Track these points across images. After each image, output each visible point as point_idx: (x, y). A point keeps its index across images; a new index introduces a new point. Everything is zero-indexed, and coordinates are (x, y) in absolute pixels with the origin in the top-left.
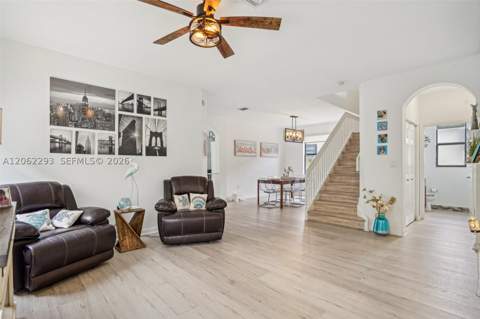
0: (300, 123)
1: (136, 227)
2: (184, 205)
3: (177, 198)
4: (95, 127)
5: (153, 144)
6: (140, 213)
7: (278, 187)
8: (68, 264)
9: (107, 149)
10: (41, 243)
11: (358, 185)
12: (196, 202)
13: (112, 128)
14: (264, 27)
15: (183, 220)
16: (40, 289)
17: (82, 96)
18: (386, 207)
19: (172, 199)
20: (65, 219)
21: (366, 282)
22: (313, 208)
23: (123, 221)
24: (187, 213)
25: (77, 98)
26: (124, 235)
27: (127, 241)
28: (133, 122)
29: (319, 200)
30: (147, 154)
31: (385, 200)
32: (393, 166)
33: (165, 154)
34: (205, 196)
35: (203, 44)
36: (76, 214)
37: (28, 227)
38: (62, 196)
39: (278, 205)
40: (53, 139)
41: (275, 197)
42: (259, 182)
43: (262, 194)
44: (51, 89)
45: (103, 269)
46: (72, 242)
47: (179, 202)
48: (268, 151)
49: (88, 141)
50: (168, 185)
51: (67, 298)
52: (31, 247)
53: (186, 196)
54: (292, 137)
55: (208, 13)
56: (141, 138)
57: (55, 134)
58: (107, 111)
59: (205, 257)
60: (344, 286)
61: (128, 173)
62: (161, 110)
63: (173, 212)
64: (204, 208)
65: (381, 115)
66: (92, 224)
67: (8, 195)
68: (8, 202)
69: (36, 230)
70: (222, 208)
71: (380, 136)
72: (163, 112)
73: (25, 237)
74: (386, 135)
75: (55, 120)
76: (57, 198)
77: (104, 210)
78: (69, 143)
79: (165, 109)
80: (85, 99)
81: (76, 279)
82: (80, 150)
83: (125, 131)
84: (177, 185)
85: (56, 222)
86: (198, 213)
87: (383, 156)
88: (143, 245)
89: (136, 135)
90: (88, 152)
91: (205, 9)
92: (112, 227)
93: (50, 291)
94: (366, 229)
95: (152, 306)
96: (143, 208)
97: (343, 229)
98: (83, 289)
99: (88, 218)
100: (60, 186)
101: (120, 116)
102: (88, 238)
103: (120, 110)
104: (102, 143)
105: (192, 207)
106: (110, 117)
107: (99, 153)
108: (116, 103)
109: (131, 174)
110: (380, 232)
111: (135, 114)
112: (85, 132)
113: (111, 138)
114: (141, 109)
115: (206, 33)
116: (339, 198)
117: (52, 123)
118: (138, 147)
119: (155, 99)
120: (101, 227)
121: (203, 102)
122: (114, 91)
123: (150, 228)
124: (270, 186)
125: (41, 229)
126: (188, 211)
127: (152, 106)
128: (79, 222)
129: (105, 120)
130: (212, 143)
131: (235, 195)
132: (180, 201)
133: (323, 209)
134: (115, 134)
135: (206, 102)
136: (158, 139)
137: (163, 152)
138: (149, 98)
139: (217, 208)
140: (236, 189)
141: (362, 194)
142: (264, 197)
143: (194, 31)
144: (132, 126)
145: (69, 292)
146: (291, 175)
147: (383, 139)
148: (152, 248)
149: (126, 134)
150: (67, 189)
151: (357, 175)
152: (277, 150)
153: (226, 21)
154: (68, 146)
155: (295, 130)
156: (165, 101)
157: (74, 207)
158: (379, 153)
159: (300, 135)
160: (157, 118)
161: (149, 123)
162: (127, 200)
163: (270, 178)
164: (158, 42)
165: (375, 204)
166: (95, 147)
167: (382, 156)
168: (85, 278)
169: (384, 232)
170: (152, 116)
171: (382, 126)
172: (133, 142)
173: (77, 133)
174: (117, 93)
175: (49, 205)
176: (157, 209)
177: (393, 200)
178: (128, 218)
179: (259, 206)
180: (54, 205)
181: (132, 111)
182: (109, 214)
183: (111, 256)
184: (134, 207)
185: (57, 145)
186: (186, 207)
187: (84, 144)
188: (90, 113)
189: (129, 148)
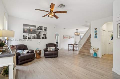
0: (79, 31)
1: (40, 54)
2: (50, 49)
4: (32, 33)
5: (44, 37)
6: (40, 51)
7: (73, 46)
8: (26, 60)
9: (34, 38)
10: (21, 56)
11: (90, 45)
12: (53, 49)
14: (63, 13)
15: (49, 53)
16: (21, 64)
17: (29, 27)
18: (96, 51)
19: (47, 48)
20: (25, 52)
21: (87, 67)
22: (80, 51)
23: (37, 53)
24: (50, 51)
25: (28, 28)
26: (37, 55)
27: (38, 57)
28: (40, 32)
29: (82, 49)
30: (42, 39)
31: (96, 49)
34: (54, 48)
35: (51, 17)
36: (27, 51)
39: (73, 50)
40: (24, 36)
41: (72, 48)
42: (68, 45)
44: (24, 26)
46: (26, 56)
48: (71, 38)
49: (30, 36)
50: (47, 45)
51: (25, 66)
52: (19, 56)
53: (50, 48)
54: (77, 34)
55: (52, 11)
56: (41, 35)
57: (24, 35)
58: (34, 30)
59: (53, 60)
62: (45, 29)
63: (47, 51)
64: (54, 50)
65: (96, 29)
66: (30, 53)
68: (15, 48)
69: (20, 53)
70: (58, 50)
71: (95, 34)
72: (46, 30)
73: (18, 55)
74: (97, 34)
75: (25, 32)
76: (24, 47)
78: (27, 37)
79: (46, 29)
80: (30, 28)
81: (27, 63)
82: (29, 38)
83: (38, 34)
84: (49, 45)
85: (24, 52)
86: (53, 51)
88: (41, 58)
89: (40, 35)
90: (30, 38)
92: (34, 53)
93: (22, 65)
94: (92, 56)
95: (41, 69)
96: (41, 50)
98: (28, 65)
99: (30, 52)
101: (37, 31)
102: (30, 55)
103: (37, 30)
104: (33, 37)
105: (51, 50)
108: (36, 28)
109: (39, 43)
110: (95, 56)
111: (40, 30)
112: (30, 34)
113: (35, 35)
114: (41, 29)
115: (51, 15)
116: (86, 48)
117: (23, 33)
120: (32, 53)
122: (36, 26)
123: (42, 54)
124: (71, 46)
125: (21, 53)
126: (51, 51)
127: (43, 28)
128: (28, 52)
129: (34, 32)
130: (58, 36)
131: (63, 48)
132: (49, 49)
133: (82, 51)
135: (55, 27)
137: (46, 38)
138: (43, 27)
139: (57, 50)
140: (63, 46)
141: (91, 47)
142: (70, 48)
144: (39, 33)
145: (26, 65)
146: (76, 43)
148: (43, 58)
149: (38, 35)
150: (26, 46)
151: (90, 43)
152: (74, 37)
153: (56, 12)
155: (77, 33)
156: (46, 27)
157: (27, 49)
159: (78, 34)
161: (43, 32)
162: (38, 48)
163: (71, 44)
165: (93, 50)
166: (32, 37)
167: (96, 39)
168: (29, 63)
170: (43, 31)
171: (96, 32)
172: (40, 36)
173: (28, 35)
175: (23, 49)
176: (44, 50)
177: (98, 49)
178: (38, 52)
179: (68, 50)
181: (39, 30)
182: (34, 51)
183: (34, 59)
184: (39, 50)
186: (50, 50)
188: (31, 30)
189: (39, 37)
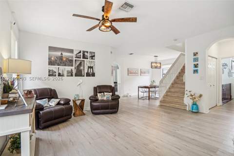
0: (159, 59)
1: (81, 107)
2: (102, 97)
3: (99, 94)
4: (65, 65)
5: (89, 72)
6: (83, 101)
7: (148, 89)
9: (70, 74)
10: (45, 111)
11: (184, 88)
12: (107, 96)
13: (72, 66)
14: (130, 21)
18: (197, 99)
19: (97, 95)
20: (53, 103)
21: (179, 132)
22: (163, 99)
23: (76, 104)
24: (103, 101)
25: (59, 54)
26: (76, 110)
27: (78, 112)
28: (81, 62)
29: (166, 95)
30: (87, 76)
31: (197, 95)
32: (201, 79)
33: (94, 76)
34: (111, 94)
35: (105, 30)
36: (58, 100)
37: (40, 105)
38: (52, 93)
39: (148, 98)
40: (49, 71)
41: (146, 94)
42: (139, 87)
43: (140, 93)
44: (49, 51)
45: (67, 123)
46: (56, 111)
47: (100, 96)
48: (145, 73)
49: (63, 71)
50: (95, 89)
51: (54, 132)
52: (41, 112)
53: (103, 93)
54: (156, 66)
56: (84, 69)
57: (50, 69)
58: (70, 59)
59: (109, 119)
60: (167, 133)
61: (78, 84)
62: (92, 57)
63: (97, 100)
64: (110, 99)
65: (195, 54)
66: (63, 105)
67: (33, 92)
68: (33, 95)
69: (43, 106)
70: (118, 99)
71: (194, 65)
72: (94, 58)
73: (39, 108)
74: (198, 64)
75: (51, 63)
76: (50, 94)
77: (68, 99)
78: (55, 72)
79: (94, 56)
80: (62, 54)
81: (57, 126)
82: (60, 75)
83: (78, 66)
84: (99, 89)
85: (50, 104)
86: (107, 101)
87: (196, 75)
88: (84, 114)
89: (82, 68)
90: (63, 76)
91: (105, 17)
92: (71, 106)
93: (47, 129)
94: (187, 109)
95: (84, 136)
96: (84, 98)
97: (176, 109)
98: (59, 129)
99: (62, 102)
100: (52, 90)
101: (75, 60)
102: (62, 110)
103: (75, 58)
104: (68, 72)
105: (105, 98)
106: (71, 61)
107: (67, 76)
108: (74, 55)
109: (80, 84)
110: (194, 111)
111: (82, 59)
112: (61, 68)
113: (72, 70)
114: (84, 57)
115: (105, 26)
116: (176, 95)
117: (49, 64)
118: (83, 73)
119: (90, 52)
120: (67, 106)
121: (111, 53)
122: (73, 50)
123: (87, 107)
124: (143, 89)
125: (45, 106)
127: (89, 55)
128: (59, 104)
129: (69, 62)
130: (118, 70)
131: (128, 94)
133: (167, 100)
134: (73, 68)
136: (91, 69)
137: (93, 75)
138: (87, 52)
139: (116, 99)
140: (129, 91)
141: (186, 93)
142: (141, 95)
143: (101, 26)
144: (80, 64)
145: (54, 130)
146: (154, 84)
147: (196, 66)
148: (88, 116)
149: (78, 68)
150: (55, 91)
151: (184, 84)
152: (149, 72)
153: (114, 21)
154: (55, 74)
155: (156, 63)
156: (94, 53)
157: (57, 98)
158: (194, 73)
159: (159, 65)
160: (91, 60)
161: (87, 63)
162: (78, 95)
163: (144, 86)
164: (88, 30)
165: (191, 97)
166: (65, 74)
168: (60, 126)
169: (196, 111)
170: (89, 60)
171: (196, 60)
172: (81, 71)
173: (58, 68)
174: (74, 51)
176: (90, 99)
177: (201, 96)
178: (78, 103)
179: (139, 98)
180: (50, 97)
181: (80, 58)
182: (70, 101)
183: (71, 118)
184: (80, 98)
185: (51, 73)
186: (103, 98)
187: (61, 72)
188: (64, 59)
189: (79, 74)
